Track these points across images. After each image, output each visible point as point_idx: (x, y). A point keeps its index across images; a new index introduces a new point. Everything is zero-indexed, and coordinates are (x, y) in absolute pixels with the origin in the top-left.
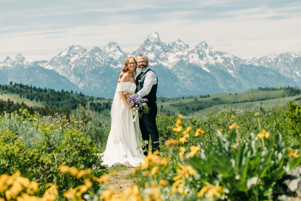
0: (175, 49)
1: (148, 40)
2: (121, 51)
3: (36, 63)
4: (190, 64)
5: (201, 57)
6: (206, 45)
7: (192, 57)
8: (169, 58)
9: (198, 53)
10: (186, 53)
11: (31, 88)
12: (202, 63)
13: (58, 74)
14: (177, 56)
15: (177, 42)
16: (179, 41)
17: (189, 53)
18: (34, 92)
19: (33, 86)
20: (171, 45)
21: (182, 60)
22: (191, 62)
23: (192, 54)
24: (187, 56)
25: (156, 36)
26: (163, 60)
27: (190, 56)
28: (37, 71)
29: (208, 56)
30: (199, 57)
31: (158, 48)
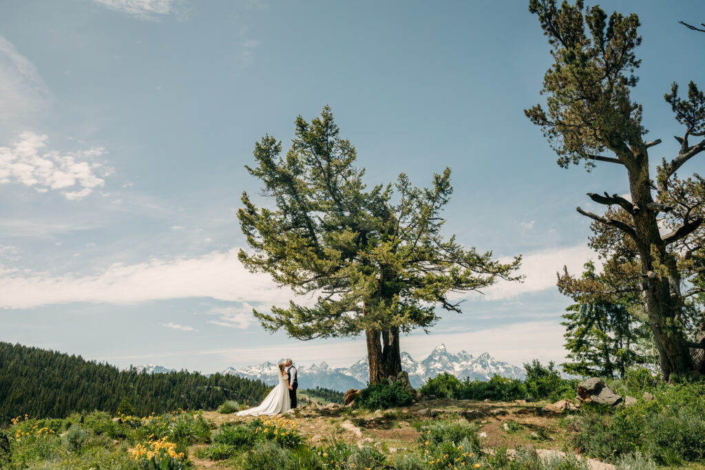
0: (461, 359)
1: (435, 351)
2: (412, 361)
3: (337, 370)
4: (474, 373)
5: (484, 367)
6: (488, 356)
7: (476, 367)
8: (455, 368)
9: (481, 363)
10: (470, 363)
11: (334, 393)
12: (486, 372)
13: (356, 380)
14: (462, 366)
15: (462, 353)
16: (464, 352)
17: (473, 363)
18: (337, 396)
19: (336, 391)
20: (456, 355)
21: (467, 369)
22: (475, 371)
23: (475, 364)
24: (471, 366)
25: (442, 347)
26: (449, 369)
27: (474, 366)
28: (339, 377)
29: (491, 366)
30: (482, 367)
31: (445, 358)
